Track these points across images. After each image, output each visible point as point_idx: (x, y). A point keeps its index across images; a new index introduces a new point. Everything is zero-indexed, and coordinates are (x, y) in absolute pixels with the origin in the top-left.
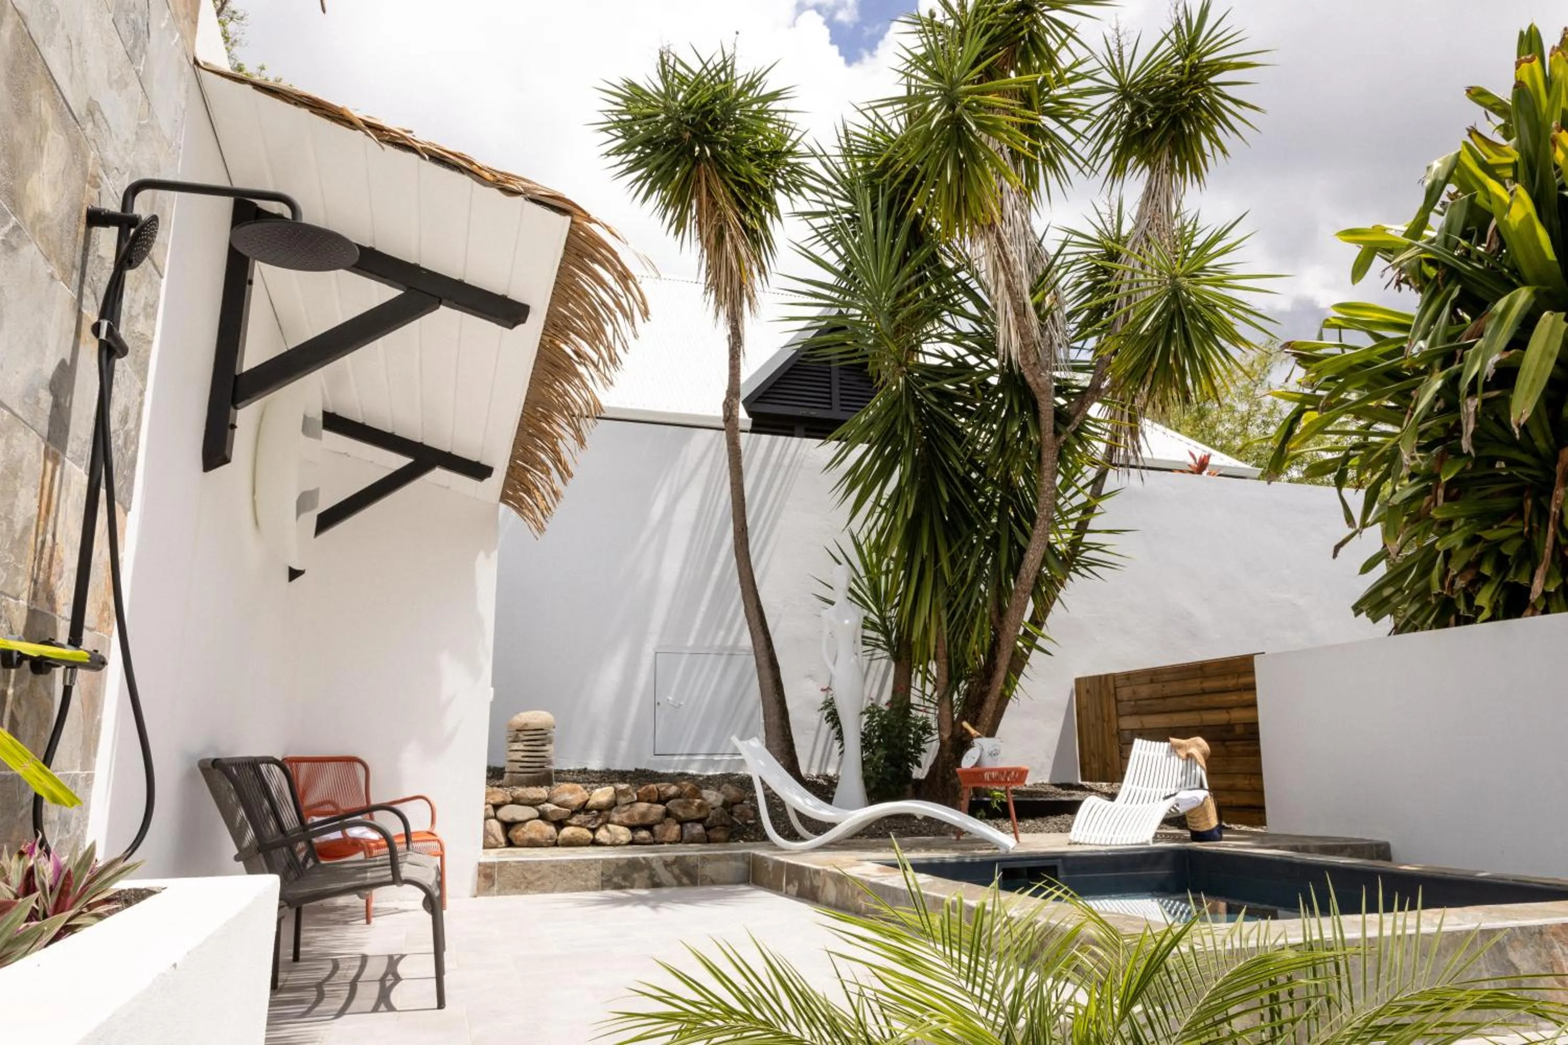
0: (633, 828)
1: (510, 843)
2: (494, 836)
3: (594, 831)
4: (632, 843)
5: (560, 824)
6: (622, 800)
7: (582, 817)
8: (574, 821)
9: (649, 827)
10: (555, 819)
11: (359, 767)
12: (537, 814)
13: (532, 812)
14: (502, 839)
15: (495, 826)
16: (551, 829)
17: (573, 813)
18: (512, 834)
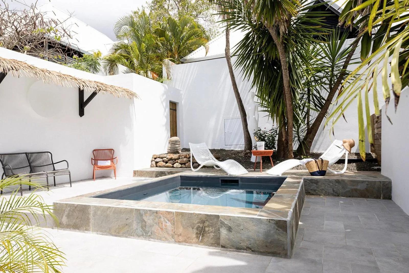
0: (181, 164)
1: (157, 166)
2: (153, 165)
3: (173, 164)
4: (181, 167)
5: (166, 163)
6: (180, 157)
7: (171, 161)
8: (169, 162)
9: (185, 164)
10: (165, 161)
11: (113, 151)
12: (162, 160)
13: (161, 160)
14: (155, 166)
15: (154, 163)
16: (164, 164)
17: (169, 160)
18: (157, 164)
